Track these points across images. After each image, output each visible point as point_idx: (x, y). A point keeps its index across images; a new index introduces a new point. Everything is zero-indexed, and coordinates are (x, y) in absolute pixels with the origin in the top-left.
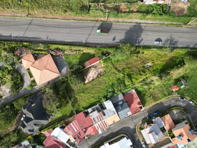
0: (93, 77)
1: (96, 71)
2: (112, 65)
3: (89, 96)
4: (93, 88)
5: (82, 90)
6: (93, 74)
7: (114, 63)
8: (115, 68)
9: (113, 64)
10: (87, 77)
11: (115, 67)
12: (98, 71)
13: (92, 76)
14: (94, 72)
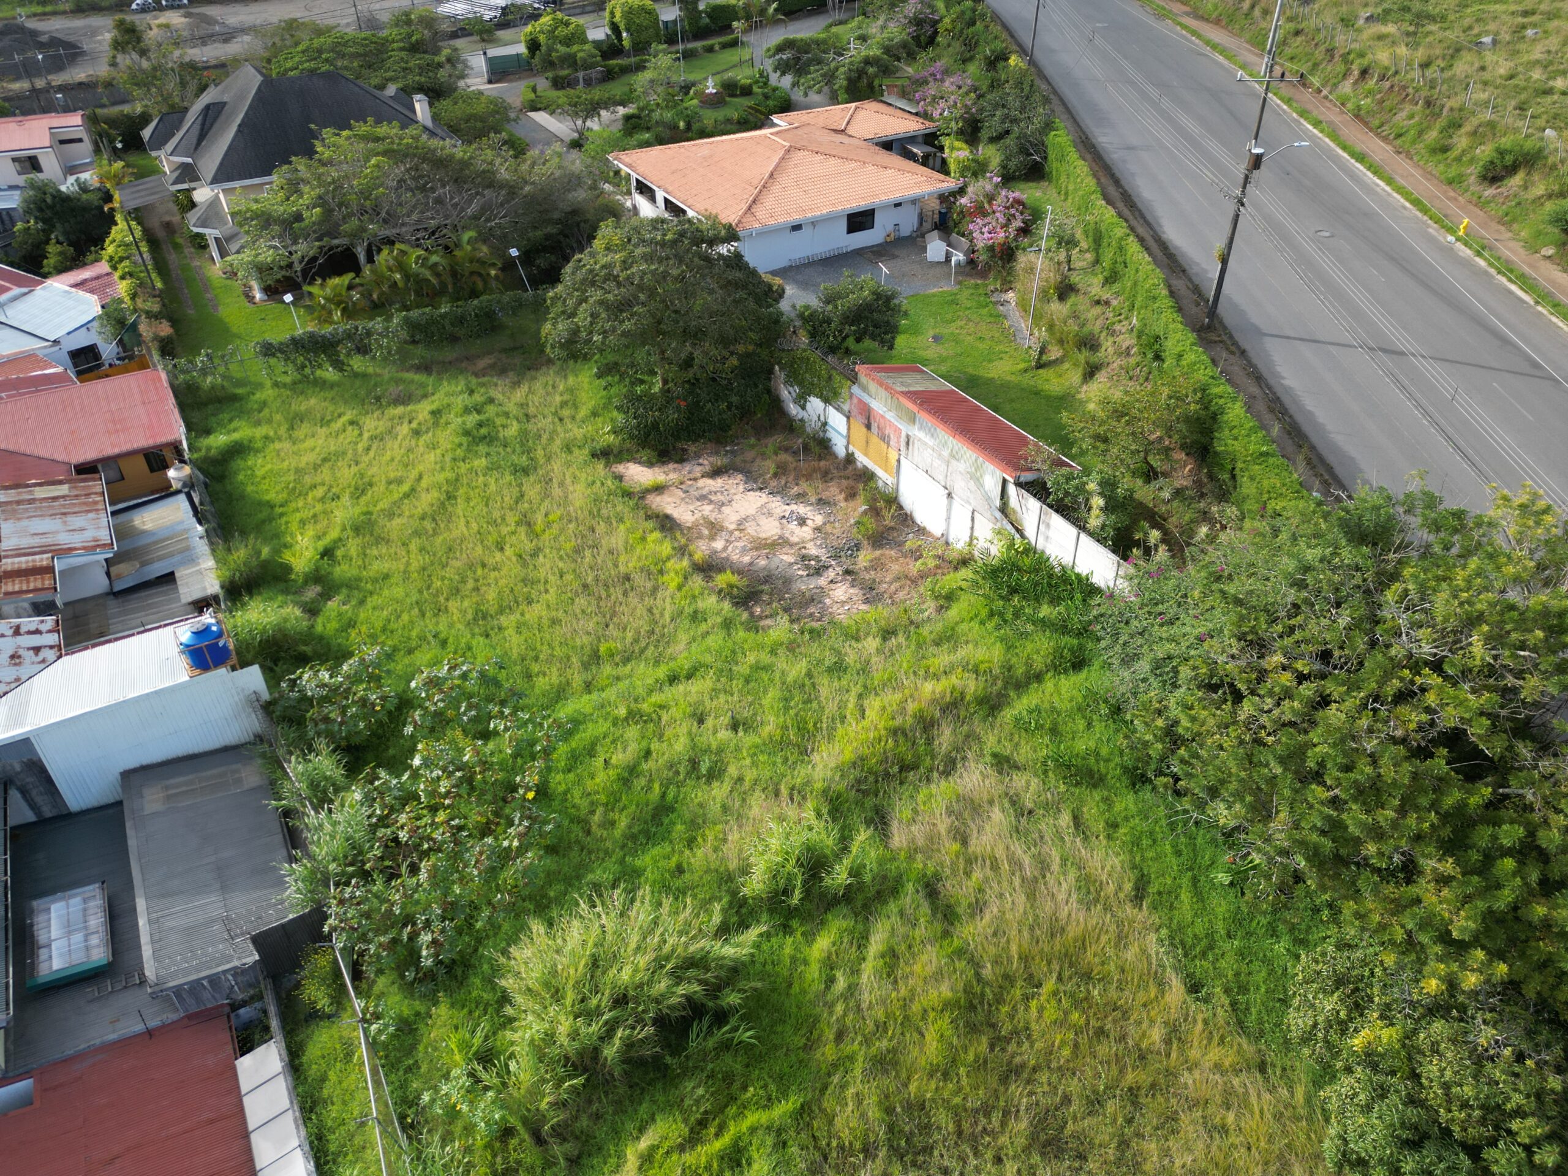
0: (715, 528)
1: (813, 550)
2: (972, 686)
3: (412, 493)
4: (526, 522)
5: (524, 434)
6: (769, 529)
7: (1021, 705)
8: (927, 724)
9: (991, 705)
10: (716, 473)
11: (945, 737)
12: (819, 571)
13: (730, 517)
14: (799, 533)
